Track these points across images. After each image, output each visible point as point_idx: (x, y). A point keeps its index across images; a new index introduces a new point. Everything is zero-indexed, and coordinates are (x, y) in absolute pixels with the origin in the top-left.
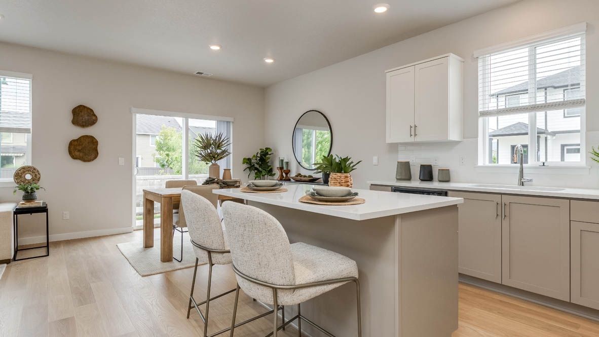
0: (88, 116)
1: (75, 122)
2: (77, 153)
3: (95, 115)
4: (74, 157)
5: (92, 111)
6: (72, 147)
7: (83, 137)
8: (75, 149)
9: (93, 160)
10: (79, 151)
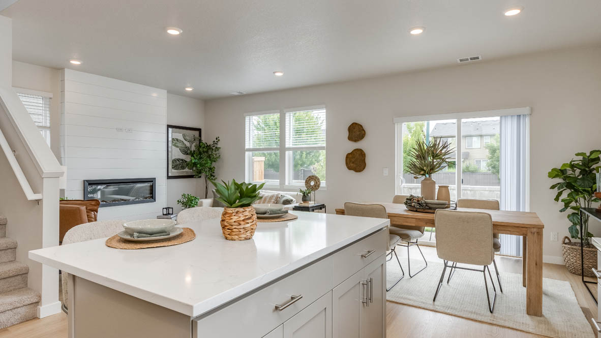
0: (359, 131)
1: (350, 138)
2: (352, 165)
3: (364, 130)
4: (349, 168)
5: (361, 126)
6: (348, 161)
7: (355, 150)
8: (350, 161)
9: (362, 170)
10: (353, 163)
